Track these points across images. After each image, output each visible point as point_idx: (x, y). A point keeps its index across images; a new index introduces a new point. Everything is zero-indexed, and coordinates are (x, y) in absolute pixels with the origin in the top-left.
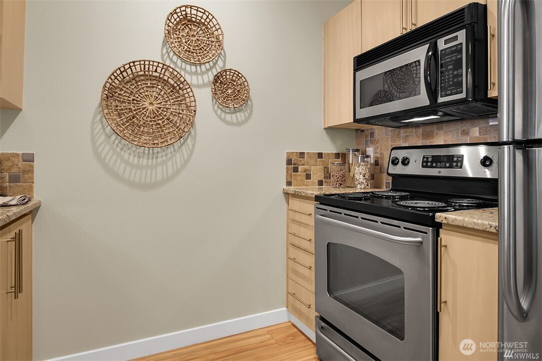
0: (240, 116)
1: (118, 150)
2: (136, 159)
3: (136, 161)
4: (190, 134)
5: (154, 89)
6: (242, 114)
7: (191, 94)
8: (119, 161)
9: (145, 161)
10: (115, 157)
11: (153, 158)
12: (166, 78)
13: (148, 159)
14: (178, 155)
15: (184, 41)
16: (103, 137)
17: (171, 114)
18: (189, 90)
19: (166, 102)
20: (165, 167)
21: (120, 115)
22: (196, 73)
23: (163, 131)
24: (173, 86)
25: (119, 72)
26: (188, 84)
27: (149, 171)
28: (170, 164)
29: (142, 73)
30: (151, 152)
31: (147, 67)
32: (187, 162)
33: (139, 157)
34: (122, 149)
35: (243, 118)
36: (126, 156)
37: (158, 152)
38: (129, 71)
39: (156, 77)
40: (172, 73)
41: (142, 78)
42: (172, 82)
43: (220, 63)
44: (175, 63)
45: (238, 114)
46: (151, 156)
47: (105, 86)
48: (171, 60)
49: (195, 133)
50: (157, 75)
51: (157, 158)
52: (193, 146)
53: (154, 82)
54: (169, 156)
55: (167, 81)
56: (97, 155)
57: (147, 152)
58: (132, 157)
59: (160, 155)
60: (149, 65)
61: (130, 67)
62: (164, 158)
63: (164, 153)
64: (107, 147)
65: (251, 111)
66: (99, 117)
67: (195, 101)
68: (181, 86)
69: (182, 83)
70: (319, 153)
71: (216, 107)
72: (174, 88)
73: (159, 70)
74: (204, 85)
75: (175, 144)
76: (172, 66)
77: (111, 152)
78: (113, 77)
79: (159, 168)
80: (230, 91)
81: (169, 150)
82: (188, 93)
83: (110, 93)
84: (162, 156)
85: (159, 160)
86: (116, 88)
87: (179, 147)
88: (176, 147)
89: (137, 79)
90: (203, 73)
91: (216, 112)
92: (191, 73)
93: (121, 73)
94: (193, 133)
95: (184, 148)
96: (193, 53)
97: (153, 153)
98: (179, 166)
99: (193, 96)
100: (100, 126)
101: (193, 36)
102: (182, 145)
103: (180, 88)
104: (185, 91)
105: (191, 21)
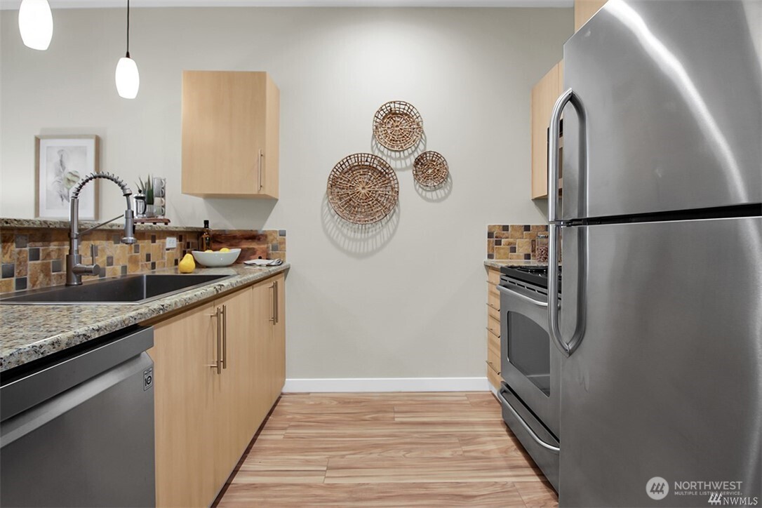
0: (441, 193)
1: (340, 226)
2: (353, 233)
3: (352, 236)
4: (395, 211)
5: (366, 176)
6: (442, 191)
7: (395, 177)
8: (340, 235)
9: (359, 235)
10: (337, 232)
11: (365, 233)
12: (375, 166)
13: (361, 233)
14: (385, 230)
15: (389, 132)
16: (329, 217)
17: (379, 195)
18: (393, 174)
19: (375, 185)
20: (374, 240)
21: (340, 199)
22: (400, 158)
23: (372, 210)
24: (380, 171)
25: (339, 165)
26: (392, 169)
27: (362, 243)
28: (378, 237)
29: (357, 164)
30: (364, 228)
31: (360, 158)
32: (392, 236)
33: (355, 232)
34: (342, 226)
35: (443, 195)
36: (345, 231)
37: (369, 228)
38: (347, 164)
39: (367, 165)
40: (379, 161)
41: (356, 168)
42: (380, 169)
43: (421, 147)
44: (382, 152)
45: (438, 191)
46: (363, 231)
47: (330, 178)
48: (379, 150)
49: (399, 210)
50: (368, 164)
51: (368, 232)
52: (398, 222)
53: (366, 170)
54: (378, 230)
55: (376, 168)
56: (325, 231)
57: (360, 228)
58: (349, 232)
59: (370, 230)
60: (361, 156)
61: (347, 161)
62: (374, 233)
63: (374, 229)
64: (332, 224)
65: (451, 188)
66: (326, 202)
67: (398, 183)
68: (387, 171)
69: (388, 168)
70: (525, 226)
71: (417, 187)
72: (382, 173)
73: (369, 160)
74: (407, 168)
75: (383, 220)
76: (380, 155)
77: (334, 229)
78: (335, 170)
79: (370, 241)
80: (430, 171)
81: (378, 227)
82: (392, 177)
83: (334, 183)
84: (372, 231)
85: (370, 234)
86: (337, 178)
87: (386, 223)
88: (383, 223)
89: (353, 169)
90: (406, 158)
91: (417, 191)
92: (396, 159)
93: (341, 166)
94: (397, 210)
95: (390, 223)
96: (397, 141)
97: (365, 229)
98: (386, 239)
99: (397, 179)
100: (327, 208)
101: (397, 126)
102: (388, 221)
103: (386, 173)
104: (390, 176)
105: (395, 114)
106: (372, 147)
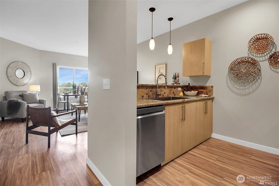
1: (233, 84)
2: (239, 87)
4: (259, 78)
5: (245, 65)
7: (259, 65)
8: (234, 87)
9: (242, 88)
10: (232, 86)
11: (244, 87)
12: (249, 61)
13: (243, 87)
14: (254, 86)
15: (256, 47)
16: (229, 81)
17: (251, 72)
18: (258, 63)
19: (250, 68)
20: (249, 90)
21: (234, 75)
22: (262, 56)
23: (248, 78)
24: (252, 63)
25: (233, 63)
26: (257, 61)
27: (243, 91)
28: (251, 88)
29: (241, 61)
30: (244, 84)
31: (242, 59)
32: (257, 88)
33: (240, 86)
34: (235, 84)
36: (236, 86)
37: (246, 85)
38: (237, 62)
39: (246, 61)
40: (251, 59)
41: (241, 63)
42: (252, 62)
43: (274, 50)
44: (253, 55)
46: (244, 86)
47: (229, 67)
48: (251, 55)
49: (261, 78)
50: (246, 60)
51: (246, 86)
52: (261, 82)
53: (245, 63)
54: (250, 86)
55: (250, 62)
56: (228, 86)
57: (242, 85)
58: (238, 86)
59: (247, 85)
60: (243, 58)
61: (237, 60)
62: (249, 86)
63: (248, 85)
64: (230, 84)
66: (228, 76)
67: (260, 67)
68: (255, 62)
69: (255, 61)
71: (271, 67)
73: (246, 59)
74: (265, 60)
75: (253, 82)
76: (252, 57)
77: (231, 85)
78: (231, 64)
79: (247, 90)
81: (251, 84)
82: (258, 64)
83: (231, 69)
84: (248, 86)
85: (247, 87)
86: (233, 67)
87: (255, 83)
88: (253, 83)
89: (240, 63)
90: (265, 56)
91: (271, 69)
92: (260, 57)
93: (234, 63)
94: (260, 78)
95: (256, 83)
96: (260, 50)
97: (245, 85)
98: (254, 89)
100: (229, 78)
101: (260, 44)
102: (255, 82)
103: (255, 63)
104: (256, 64)
105: (260, 39)
106: (248, 54)
